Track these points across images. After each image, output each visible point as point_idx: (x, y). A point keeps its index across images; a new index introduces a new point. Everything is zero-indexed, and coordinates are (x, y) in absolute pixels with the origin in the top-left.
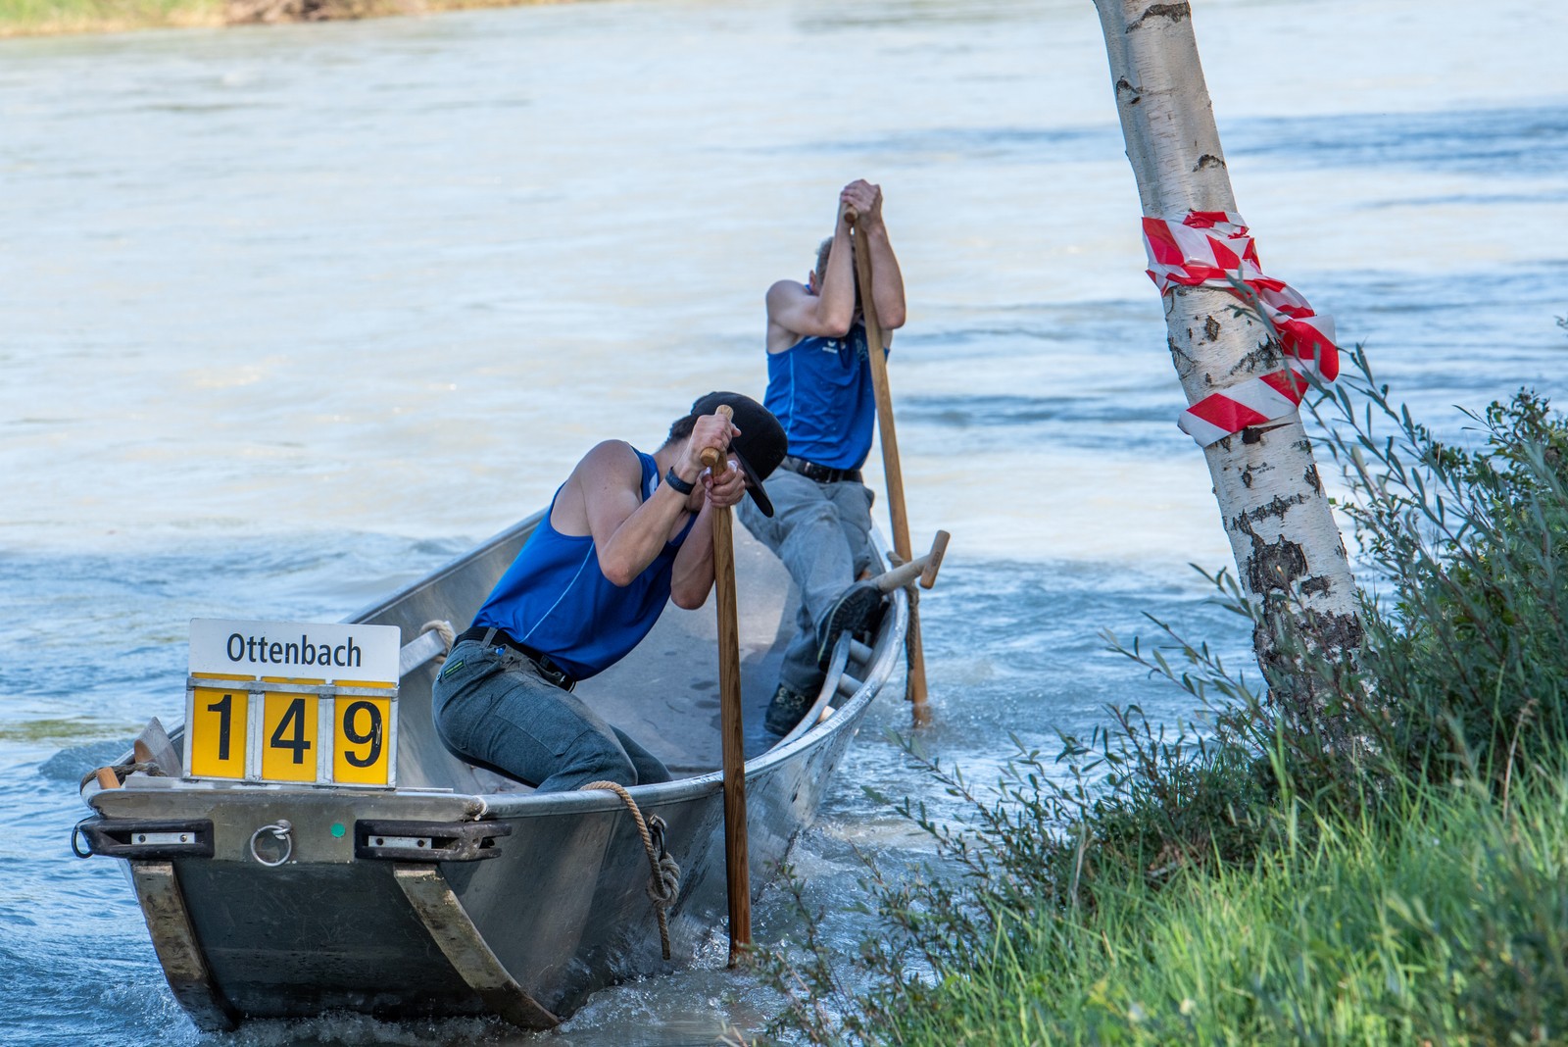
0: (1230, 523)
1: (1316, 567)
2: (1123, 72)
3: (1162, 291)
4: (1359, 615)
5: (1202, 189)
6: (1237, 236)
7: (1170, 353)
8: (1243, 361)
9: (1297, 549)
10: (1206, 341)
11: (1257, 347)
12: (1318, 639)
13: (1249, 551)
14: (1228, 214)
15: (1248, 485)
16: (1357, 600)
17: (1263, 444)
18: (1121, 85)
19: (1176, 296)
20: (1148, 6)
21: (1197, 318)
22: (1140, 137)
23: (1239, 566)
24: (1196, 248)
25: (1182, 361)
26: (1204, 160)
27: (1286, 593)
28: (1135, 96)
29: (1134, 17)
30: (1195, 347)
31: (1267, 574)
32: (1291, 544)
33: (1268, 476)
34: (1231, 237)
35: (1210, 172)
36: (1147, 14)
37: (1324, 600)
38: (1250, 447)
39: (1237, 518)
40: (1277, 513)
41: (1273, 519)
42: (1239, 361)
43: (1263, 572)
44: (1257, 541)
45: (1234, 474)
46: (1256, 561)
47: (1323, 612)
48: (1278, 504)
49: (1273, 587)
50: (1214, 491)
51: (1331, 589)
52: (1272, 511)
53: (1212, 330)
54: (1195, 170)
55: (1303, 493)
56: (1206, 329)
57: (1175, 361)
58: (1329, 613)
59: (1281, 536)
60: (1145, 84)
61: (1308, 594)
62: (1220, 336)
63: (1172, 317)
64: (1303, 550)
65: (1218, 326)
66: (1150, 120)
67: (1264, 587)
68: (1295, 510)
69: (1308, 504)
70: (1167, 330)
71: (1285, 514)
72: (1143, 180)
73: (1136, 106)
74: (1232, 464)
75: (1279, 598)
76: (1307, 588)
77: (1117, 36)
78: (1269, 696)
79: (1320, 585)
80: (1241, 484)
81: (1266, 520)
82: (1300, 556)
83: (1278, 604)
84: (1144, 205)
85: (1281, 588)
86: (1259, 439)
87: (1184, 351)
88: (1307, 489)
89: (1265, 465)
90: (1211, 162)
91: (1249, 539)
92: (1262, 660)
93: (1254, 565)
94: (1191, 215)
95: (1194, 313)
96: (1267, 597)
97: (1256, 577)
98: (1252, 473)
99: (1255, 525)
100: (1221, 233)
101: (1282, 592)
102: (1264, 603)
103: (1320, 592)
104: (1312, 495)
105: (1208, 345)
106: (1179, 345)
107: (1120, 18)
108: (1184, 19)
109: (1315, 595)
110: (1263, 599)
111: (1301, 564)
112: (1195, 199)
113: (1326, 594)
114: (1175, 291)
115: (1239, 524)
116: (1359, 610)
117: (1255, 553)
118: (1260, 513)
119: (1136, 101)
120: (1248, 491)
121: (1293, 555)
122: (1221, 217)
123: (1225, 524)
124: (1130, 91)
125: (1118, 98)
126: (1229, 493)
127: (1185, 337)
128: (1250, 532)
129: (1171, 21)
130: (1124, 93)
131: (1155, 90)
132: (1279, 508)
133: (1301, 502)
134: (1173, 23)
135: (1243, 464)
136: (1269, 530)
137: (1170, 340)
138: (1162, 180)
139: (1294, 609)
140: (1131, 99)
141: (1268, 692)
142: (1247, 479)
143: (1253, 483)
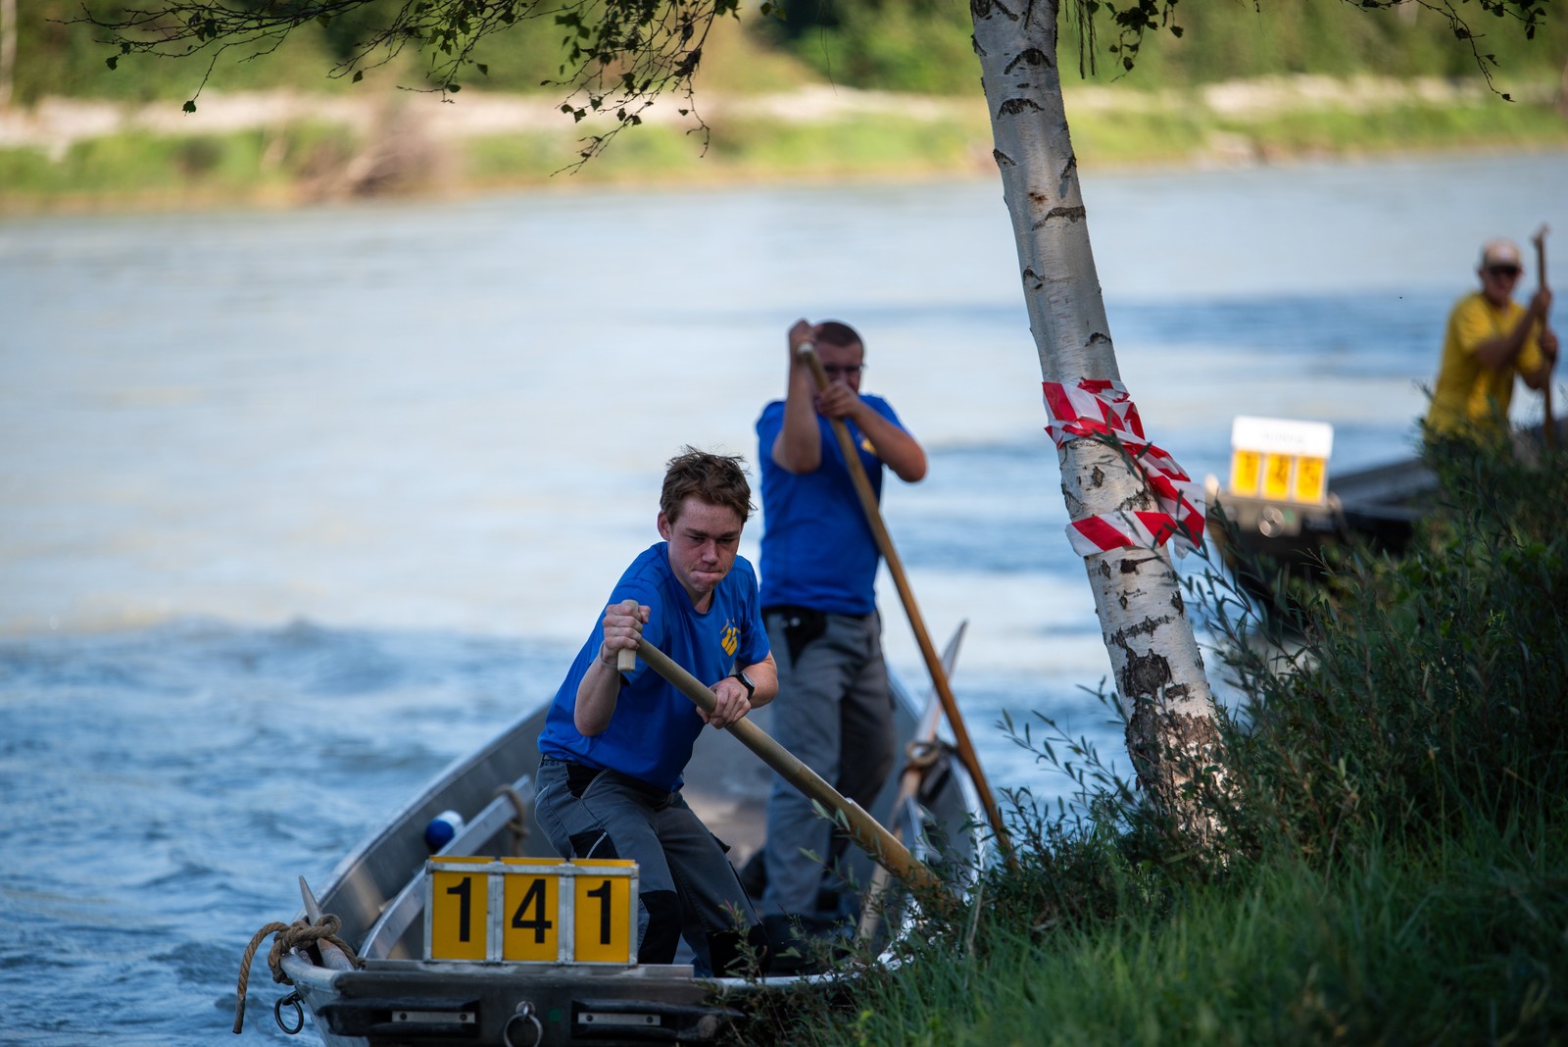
0: (1109, 638)
1: (1179, 677)
2: (1029, 262)
3: (1058, 445)
4: (1213, 716)
5: (1092, 361)
6: (1119, 401)
7: (1063, 496)
8: (1122, 504)
9: (1164, 661)
10: (1093, 487)
11: (1135, 493)
12: (1178, 737)
13: (1124, 661)
14: (1113, 382)
15: (1124, 607)
16: (1212, 704)
17: (1137, 573)
18: (1027, 273)
19: (1069, 449)
20: (1050, 209)
21: (1085, 468)
22: (1042, 316)
23: (1116, 674)
24: (1086, 406)
25: (1073, 503)
26: (1094, 337)
27: (1154, 698)
28: (1038, 283)
29: (1039, 217)
30: (1083, 492)
31: (1138, 681)
32: (1159, 656)
33: (1141, 600)
34: (1115, 401)
35: (1099, 346)
36: (1050, 215)
37: (1184, 703)
38: (1127, 576)
39: (1115, 634)
40: (1147, 631)
41: (1144, 636)
42: (1119, 504)
43: (1135, 679)
44: (1131, 653)
45: (1114, 598)
46: (1129, 671)
47: (1183, 714)
48: (1149, 624)
49: (1143, 692)
50: (1097, 611)
51: (1190, 695)
52: (1143, 629)
53: (1098, 479)
54: (1087, 345)
55: (1170, 615)
56: (1092, 477)
57: (1066, 503)
58: (1188, 715)
59: (1150, 650)
60: (1047, 273)
61: (1172, 698)
62: (1104, 483)
63: (1065, 466)
64: (1169, 661)
65: (1103, 474)
66: (1050, 303)
67: (1136, 692)
68: (1162, 628)
69: (1173, 623)
70: (1060, 477)
71: (1155, 632)
72: (1044, 352)
73: (1040, 291)
74: (1112, 589)
75: (1147, 702)
76: (1170, 694)
77: (1024, 233)
78: (1137, 783)
79: (1182, 691)
80: (1119, 606)
81: (1138, 637)
82: (1166, 667)
83: (1147, 707)
84: (1044, 373)
85: (1149, 693)
86: (1134, 569)
87: (1075, 495)
88: (1172, 612)
89: (1139, 590)
90: (1100, 339)
91: (1124, 652)
92: (1133, 752)
93: (1127, 673)
94: (1082, 382)
95: (1083, 463)
96: (1138, 700)
97: (1129, 683)
98: (1128, 598)
99: (1128, 640)
100: (1107, 397)
101: (1150, 697)
102: (1135, 705)
103: (1181, 697)
104: (1177, 616)
105: (1094, 490)
106: (1071, 490)
107: (1028, 218)
108: (1080, 220)
109: (1177, 700)
110: (1134, 702)
111: (1166, 673)
112: (1086, 370)
113: (1186, 698)
114: (1068, 446)
115: (1116, 640)
116: (1212, 712)
117: (1129, 663)
118: (1134, 631)
119: (1039, 287)
120: (1124, 612)
121: (1160, 666)
122: (1107, 385)
123: (1105, 639)
124: (1034, 279)
125: (1024, 284)
126: (1109, 614)
127: (1076, 484)
128: (1125, 646)
129: (1070, 222)
130: (1030, 280)
131: (1055, 278)
132: (1150, 627)
133: (1167, 622)
134: (1071, 223)
135: (1121, 589)
136: (1141, 645)
137: (1063, 486)
138: (1059, 353)
139: (1159, 710)
140: (1035, 285)
141: (1137, 779)
142: (1124, 602)
143: (1128, 606)
